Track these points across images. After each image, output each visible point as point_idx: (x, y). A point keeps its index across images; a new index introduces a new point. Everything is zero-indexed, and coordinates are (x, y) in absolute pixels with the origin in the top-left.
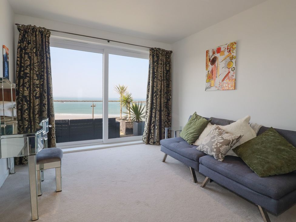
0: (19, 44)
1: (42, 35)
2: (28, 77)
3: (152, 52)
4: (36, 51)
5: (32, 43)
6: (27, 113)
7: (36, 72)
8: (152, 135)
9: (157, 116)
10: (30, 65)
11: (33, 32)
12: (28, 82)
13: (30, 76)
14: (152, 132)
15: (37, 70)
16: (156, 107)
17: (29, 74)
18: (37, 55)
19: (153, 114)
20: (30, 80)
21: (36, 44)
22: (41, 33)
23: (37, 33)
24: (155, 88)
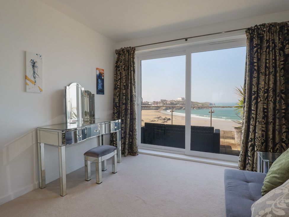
0: (116, 64)
1: (129, 53)
2: (118, 88)
3: (249, 33)
4: (125, 67)
5: (122, 62)
6: (116, 115)
7: (124, 84)
8: (249, 160)
9: (256, 131)
10: (120, 79)
11: (123, 53)
12: (118, 92)
13: (120, 88)
14: (249, 154)
15: (124, 81)
16: (256, 117)
17: (119, 86)
18: (125, 70)
19: (251, 127)
20: (120, 90)
21: (125, 62)
22: (128, 52)
23: (126, 52)
24: (253, 87)
